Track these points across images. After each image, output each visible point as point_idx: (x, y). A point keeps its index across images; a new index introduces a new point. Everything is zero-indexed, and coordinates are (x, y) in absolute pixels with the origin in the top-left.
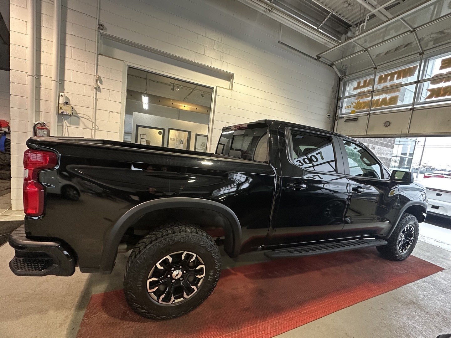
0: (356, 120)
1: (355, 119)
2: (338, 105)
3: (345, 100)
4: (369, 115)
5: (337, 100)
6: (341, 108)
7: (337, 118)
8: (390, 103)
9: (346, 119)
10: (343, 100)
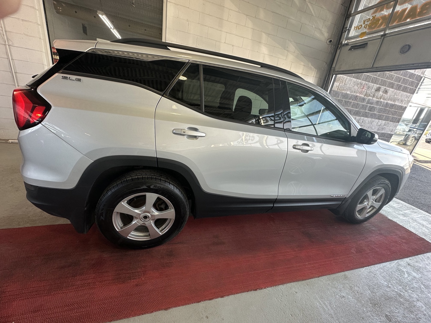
0: (365, 47)
1: (363, 46)
2: (345, 27)
3: (358, 17)
4: (383, 37)
5: (346, 19)
6: (349, 30)
7: (340, 45)
8: (421, 14)
9: (351, 46)
10: (354, 16)
